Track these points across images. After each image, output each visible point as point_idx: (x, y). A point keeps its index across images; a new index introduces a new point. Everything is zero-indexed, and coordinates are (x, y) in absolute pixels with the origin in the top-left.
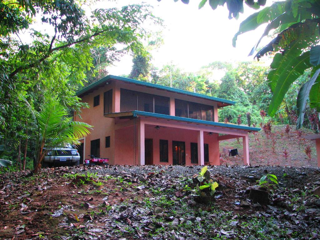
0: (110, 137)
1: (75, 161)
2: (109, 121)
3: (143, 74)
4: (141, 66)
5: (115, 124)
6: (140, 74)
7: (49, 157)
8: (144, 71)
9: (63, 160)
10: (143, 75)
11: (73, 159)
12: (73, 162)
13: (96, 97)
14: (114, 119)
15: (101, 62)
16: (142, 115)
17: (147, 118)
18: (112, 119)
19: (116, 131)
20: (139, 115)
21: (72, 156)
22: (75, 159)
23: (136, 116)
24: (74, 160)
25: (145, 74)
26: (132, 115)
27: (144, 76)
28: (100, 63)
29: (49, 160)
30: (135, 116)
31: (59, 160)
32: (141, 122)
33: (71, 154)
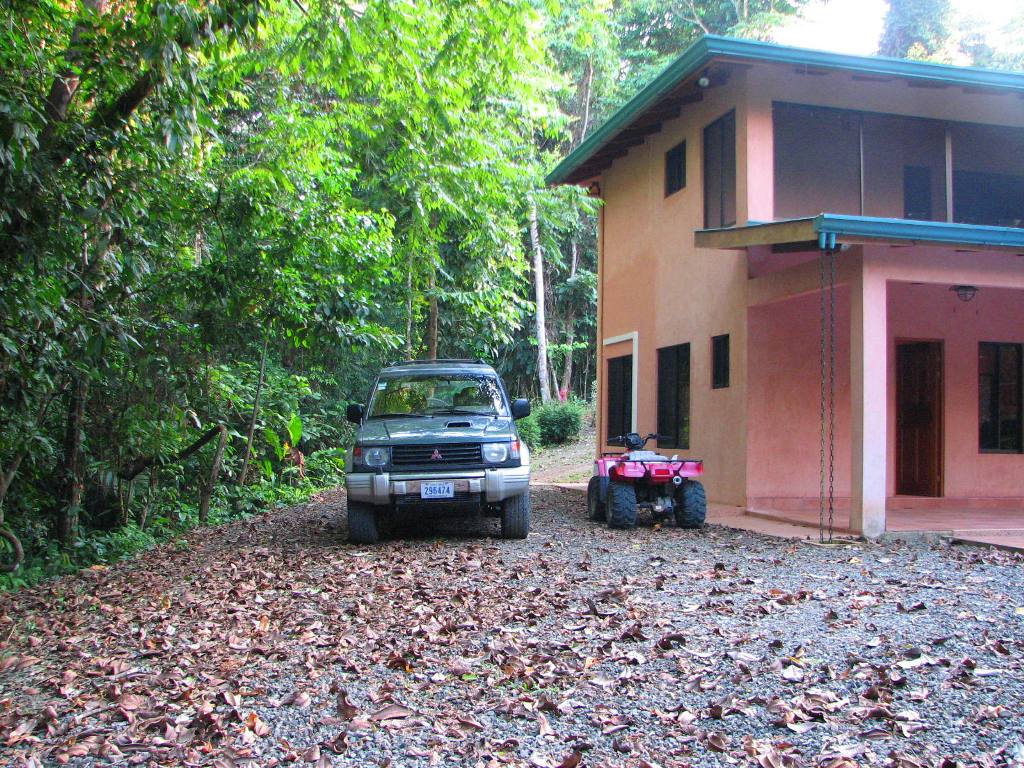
0: (727, 336)
1: (502, 498)
2: (722, 263)
3: (924, 42)
4: (917, 11)
5: (750, 277)
6: (911, 44)
7: (366, 477)
8: (931, 30)
9: (437, 495)
10: (926, 47)
11: (489, 489)
12: (489, 500)
13: (674, 149)
14: (743, 252)
15: (753, 10)
16: (868, 239)
17: (900, 248)
18: (736, 252)
19: (750, 309)
20: (848, 238)
21: (482, 474)
22: (502, 487)
23: (833, 242)
24: (497, 493)
25: (933, 42)
26: (813, 237)
27: (931, 52)
28: (749, 14)
29: (367, 492)
30: (827, 245)
31: (420, 494)
32: (866, 270)
33: (481, 460)
